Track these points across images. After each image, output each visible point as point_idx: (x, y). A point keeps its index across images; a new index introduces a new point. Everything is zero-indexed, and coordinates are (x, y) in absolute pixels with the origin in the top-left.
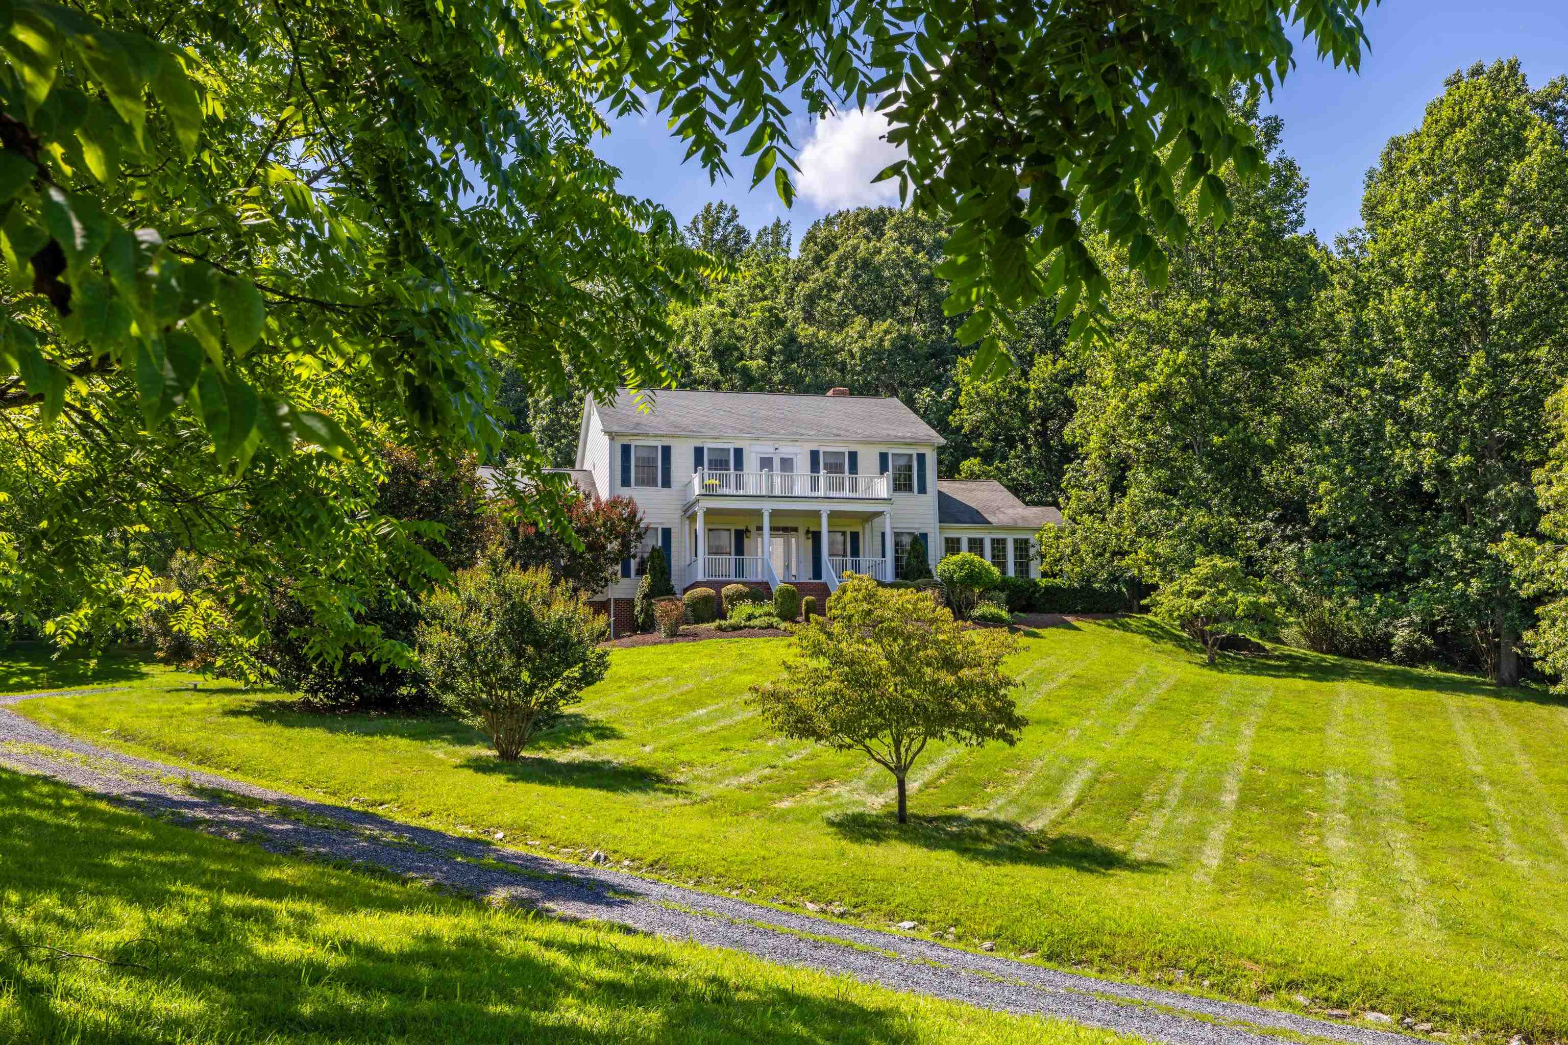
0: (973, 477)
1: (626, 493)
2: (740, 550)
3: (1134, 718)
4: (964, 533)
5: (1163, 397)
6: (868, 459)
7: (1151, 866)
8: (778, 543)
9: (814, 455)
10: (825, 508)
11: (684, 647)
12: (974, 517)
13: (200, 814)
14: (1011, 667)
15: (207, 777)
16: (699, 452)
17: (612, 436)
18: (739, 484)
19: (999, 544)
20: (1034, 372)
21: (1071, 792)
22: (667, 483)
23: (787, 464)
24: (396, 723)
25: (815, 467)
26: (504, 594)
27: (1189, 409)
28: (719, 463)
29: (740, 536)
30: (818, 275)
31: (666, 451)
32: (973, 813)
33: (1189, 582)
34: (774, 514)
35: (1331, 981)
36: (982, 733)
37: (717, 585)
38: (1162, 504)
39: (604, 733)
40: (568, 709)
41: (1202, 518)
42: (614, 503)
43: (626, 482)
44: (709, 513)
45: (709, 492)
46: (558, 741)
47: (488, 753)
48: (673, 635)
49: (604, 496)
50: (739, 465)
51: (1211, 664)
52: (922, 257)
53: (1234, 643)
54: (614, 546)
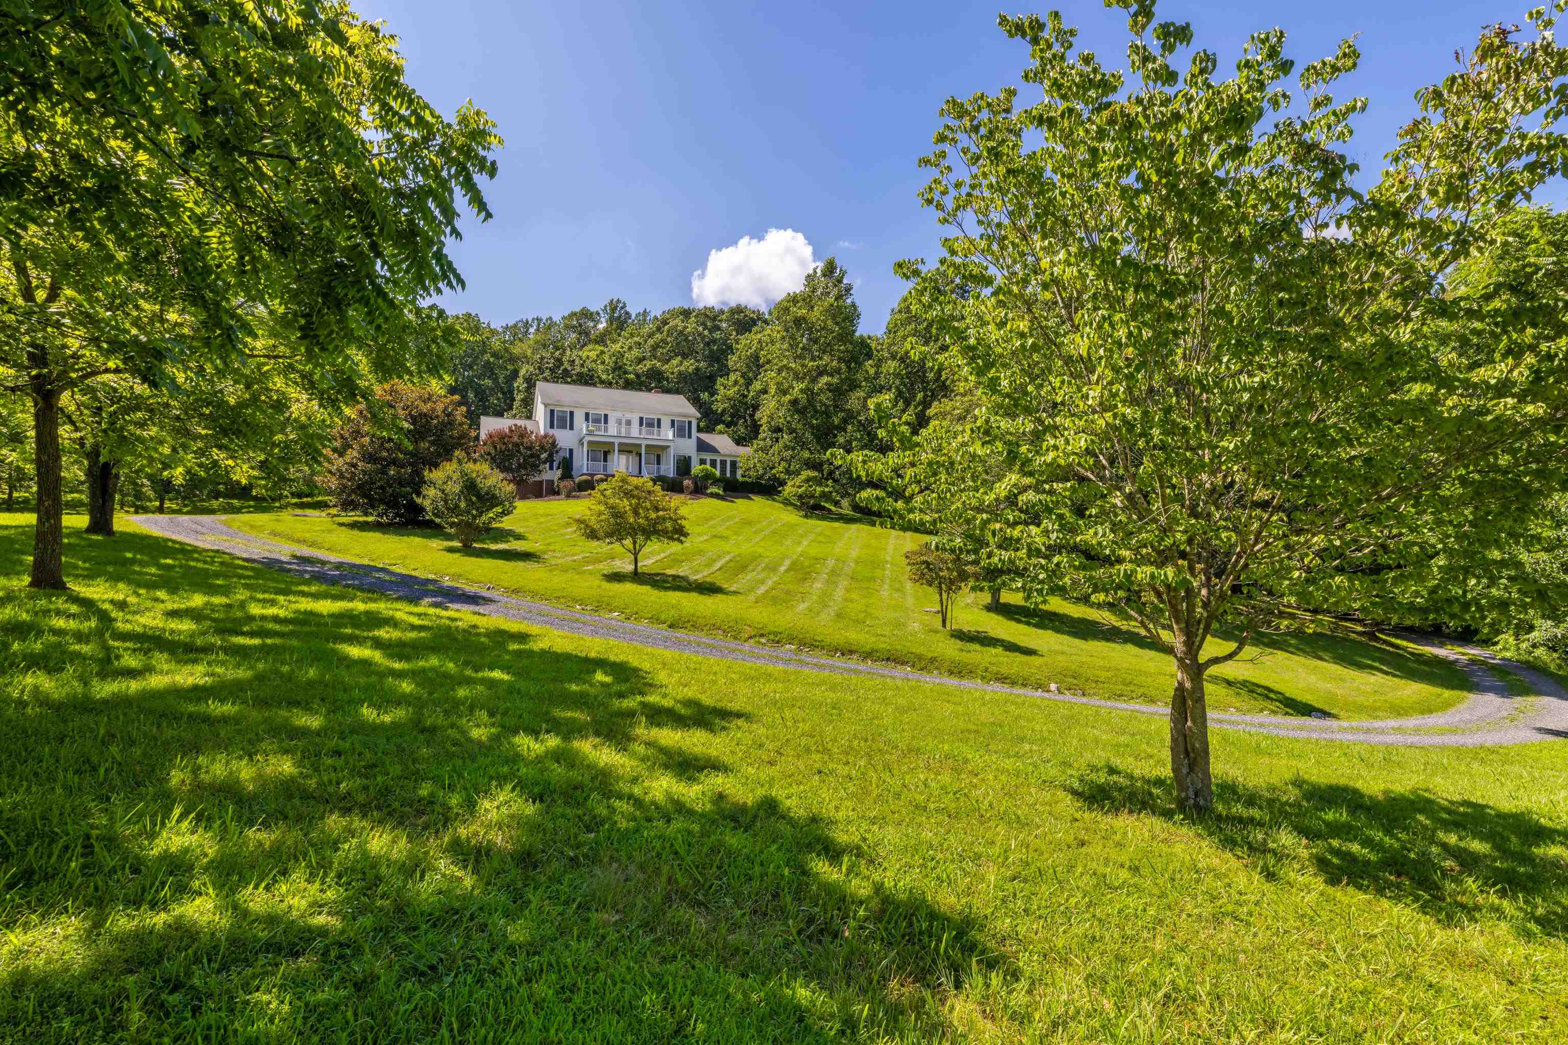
0: (721, 432)
1: (551, 432)
2: (605, 460)
3: (761, 535)
4: (708, 457)
5: (795, 402)
6: (666, 422)
7: (736, 593)
8: (623, 458)
9: (641, 419)
10: (644, 443)
11: (572, 502)
12: (713, 450)
13: (294, 567)
14: (683, 511)
15: (306, 551)
16: (587, 415)
17: (546, 405)
18: (606, 430)
19: (723, 463)
20: (751, 388)
21: (718, 565)
22: (572, 428)
23: (629, 423)
24: (418, 531)
25: (641, 424)
26: (464, 474)
27: (805, 408)
28: (597, 421)
29: (606, 454)
30: (658, 336)
31: (572, 413)
32: (669, 572)
33: (798, 480)
34: (620, 444)
35: (776, 634)
36: (672, 539)
37: (592, 475)
38: (793, 449)
39: (519, 537)
40: (495, 525)
41: (806, 454)
42: (546, 436)
43: (552, 426)
44: (590, 443)
45: (590, 433)
46: (495, 540)
47: (457, 544)
48: (568, 496)
49: (542, 432)
50: (606, 422)
51: (806, 516)
52: (706, 332)
53: (817, 507)
54: (544, 456)
